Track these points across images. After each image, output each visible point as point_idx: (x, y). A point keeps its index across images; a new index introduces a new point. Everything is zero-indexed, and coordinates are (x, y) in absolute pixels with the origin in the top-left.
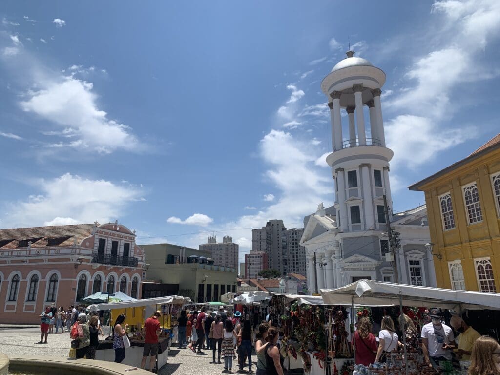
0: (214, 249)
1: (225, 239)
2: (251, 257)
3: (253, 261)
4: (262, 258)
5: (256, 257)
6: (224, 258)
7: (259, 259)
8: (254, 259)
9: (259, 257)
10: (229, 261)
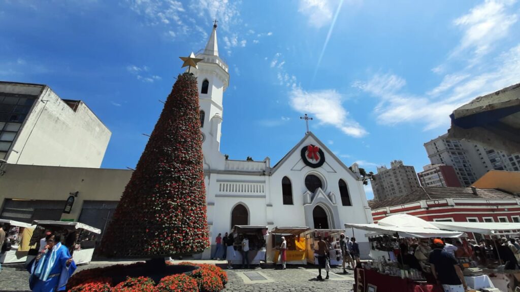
0: (383, 177)
1: (392, 163)
2: (425, 175)
3: (430, 179)
4: (440, 173)
5: (431, 173)
6: (395, 185)
7: (436, 174)
8: (430, 176)
9: (435, 172)
10: (402, 186)
